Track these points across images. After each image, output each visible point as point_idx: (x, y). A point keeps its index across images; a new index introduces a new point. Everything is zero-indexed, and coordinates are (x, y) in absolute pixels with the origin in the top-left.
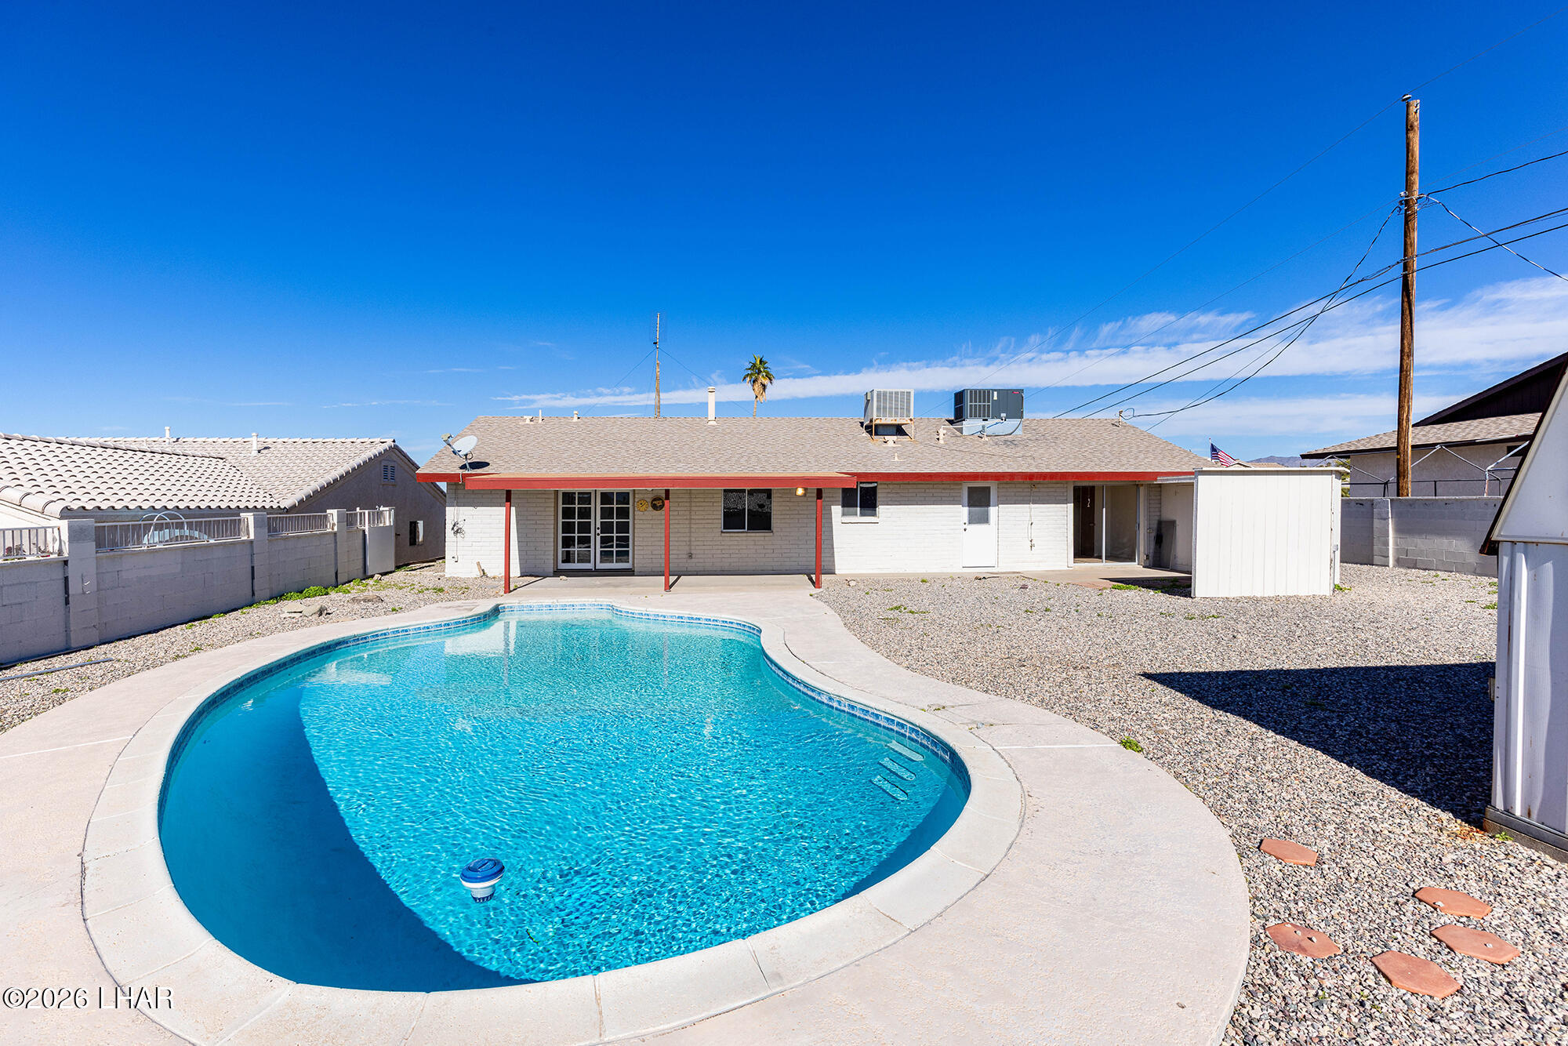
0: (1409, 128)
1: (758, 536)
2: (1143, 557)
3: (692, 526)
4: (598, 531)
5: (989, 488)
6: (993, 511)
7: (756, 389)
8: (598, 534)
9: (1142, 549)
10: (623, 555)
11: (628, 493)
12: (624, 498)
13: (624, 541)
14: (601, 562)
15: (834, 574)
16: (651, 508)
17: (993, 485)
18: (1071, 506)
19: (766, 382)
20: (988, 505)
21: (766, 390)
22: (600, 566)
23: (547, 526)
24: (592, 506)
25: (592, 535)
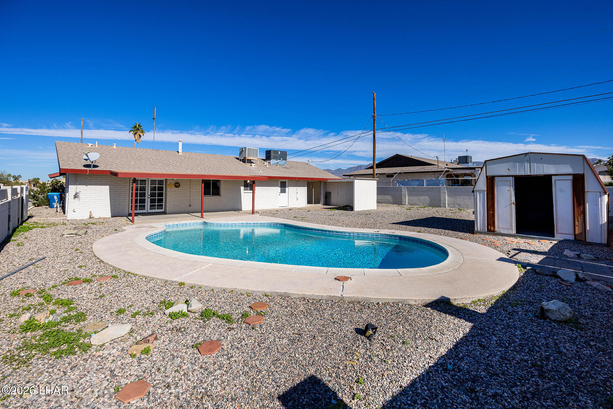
0: (374, 99)
1: (215, 198)
2: (322, 202)
3: (191, 194)
4: (149, 196)
5: (286, 182)
6: (287, 189)
7: (136, 137)
8: (149, 198)
9: (322, 200)
10: (160, 207)
11: (163, 181)
12: (161, 182)
13: (160, 200)
14: (150, 209)
15: (242, 210)
16: (174, 187)
17: (287, 181)
18: (306, 187)
19: (141, 134)
20: (286, 187)
21: (141, 138)
22: (150, 211)
23: (126, 194)
24: (147, 186)
25: (146, 198)
